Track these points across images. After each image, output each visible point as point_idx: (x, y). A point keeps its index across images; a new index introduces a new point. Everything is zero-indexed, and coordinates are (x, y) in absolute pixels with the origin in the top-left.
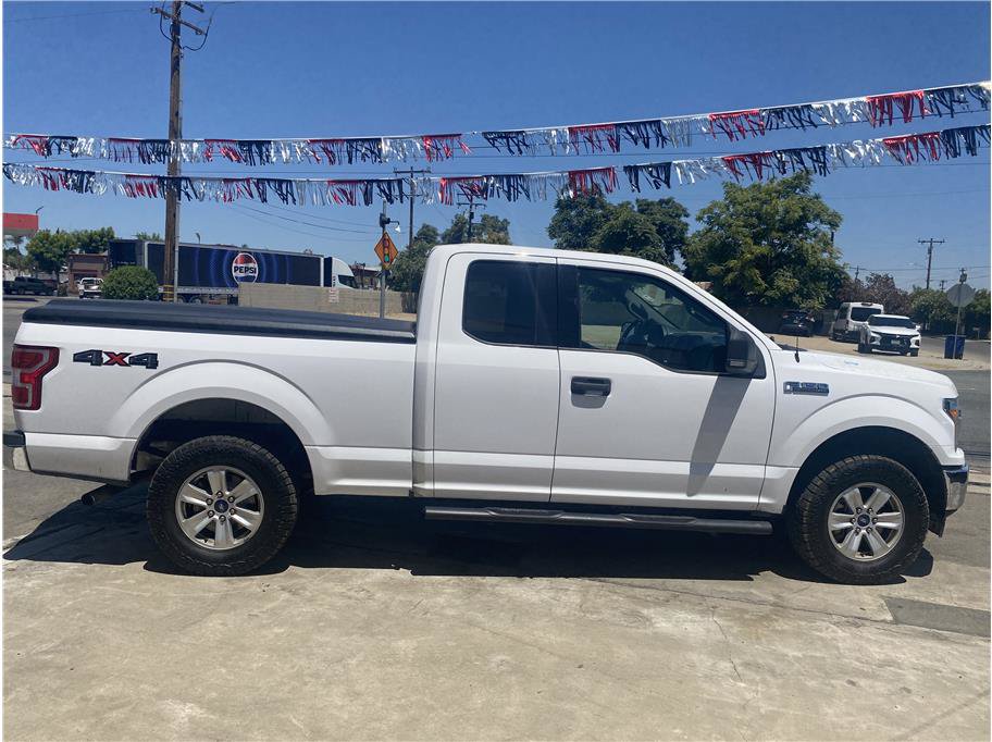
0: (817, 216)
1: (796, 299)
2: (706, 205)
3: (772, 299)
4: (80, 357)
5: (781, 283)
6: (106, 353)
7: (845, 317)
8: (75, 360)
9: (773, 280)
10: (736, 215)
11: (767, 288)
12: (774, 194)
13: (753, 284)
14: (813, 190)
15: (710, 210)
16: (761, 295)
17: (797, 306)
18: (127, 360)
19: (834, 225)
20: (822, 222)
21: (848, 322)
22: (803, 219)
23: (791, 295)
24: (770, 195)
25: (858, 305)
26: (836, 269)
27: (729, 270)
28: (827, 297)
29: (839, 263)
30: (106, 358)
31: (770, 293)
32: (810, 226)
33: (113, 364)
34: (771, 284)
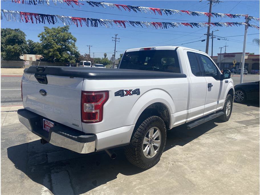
0: (71, 38)
1: (69, 60)
2: (41, 33)
3: (62, 60)
4: (117, 94)
5: (65, 56)
6: (125, 91)
7: (82, 64)
8: (115, 96)
9: (62, 55)
10: (50, 36)
11: (61, 57)
12: (60, 31)
13: (57, 56)
14: (69, 31)
15: (42, 34)
16: (60, 59)
17: (69, 62)
18: (131, 92)
19: (75, 41)
20: (72, 40)
21: (83, 66)
22: (68, 39)
23: (67, 59)
24: (59, 31)
25: (85, 61)
26: (77, 52)
27: (50, 52)
28: (76, 60)
29: (77, 51)
30: (125, 93)
31: (62, 58)
32: (70, 41)
33: (127, 95)
34: (62, 56)
